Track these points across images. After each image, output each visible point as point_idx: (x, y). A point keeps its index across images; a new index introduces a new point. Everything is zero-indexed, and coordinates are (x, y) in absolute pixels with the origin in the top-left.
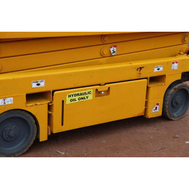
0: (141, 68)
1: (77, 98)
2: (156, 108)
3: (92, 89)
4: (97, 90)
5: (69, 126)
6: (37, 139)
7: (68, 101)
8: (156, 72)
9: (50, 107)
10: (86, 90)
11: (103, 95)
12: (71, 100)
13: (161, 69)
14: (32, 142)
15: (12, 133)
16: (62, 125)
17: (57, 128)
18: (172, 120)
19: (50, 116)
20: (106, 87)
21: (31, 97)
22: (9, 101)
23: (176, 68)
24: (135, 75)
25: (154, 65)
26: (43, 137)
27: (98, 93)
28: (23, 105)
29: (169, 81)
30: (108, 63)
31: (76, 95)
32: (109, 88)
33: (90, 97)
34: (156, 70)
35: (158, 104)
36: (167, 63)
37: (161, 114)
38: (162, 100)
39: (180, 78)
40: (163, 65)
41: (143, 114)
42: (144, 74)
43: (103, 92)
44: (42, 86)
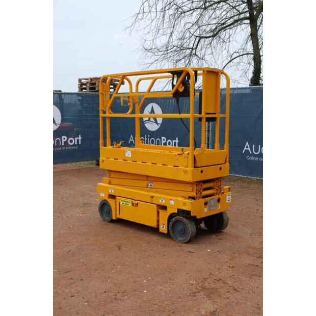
0: (152, 197)
1: (125, 203)
2: (163, 227)
4: (132, 202)
5: (122, 217)
7: (121, 202)
9: (116, 204)
10: (129, 200)
11: (135, 206)
12: (123, 203)
13: (164, 201)
14: (111, 218)
15: (106, 211)
16: (120, 214)
19: (116, 208)
21: (110, 196)
23: (173, 204)
24: (149, 200)
25: (160, 198)
26: (114, 217)
27: (133, 204)
28: (106, 198)
29: (169, 212)
31: (125, 201)
32: (138, 203)
33: (130, 205)
34: (161, 201)
35: (164, 224)
36: (167, 199)
37: (166, 232)
38: (166, 223)
39: (176, 212)
40: (165, 199)
41: (156, 227)
42: (154, 201)
43: (135, 204)
44: (113, 192)
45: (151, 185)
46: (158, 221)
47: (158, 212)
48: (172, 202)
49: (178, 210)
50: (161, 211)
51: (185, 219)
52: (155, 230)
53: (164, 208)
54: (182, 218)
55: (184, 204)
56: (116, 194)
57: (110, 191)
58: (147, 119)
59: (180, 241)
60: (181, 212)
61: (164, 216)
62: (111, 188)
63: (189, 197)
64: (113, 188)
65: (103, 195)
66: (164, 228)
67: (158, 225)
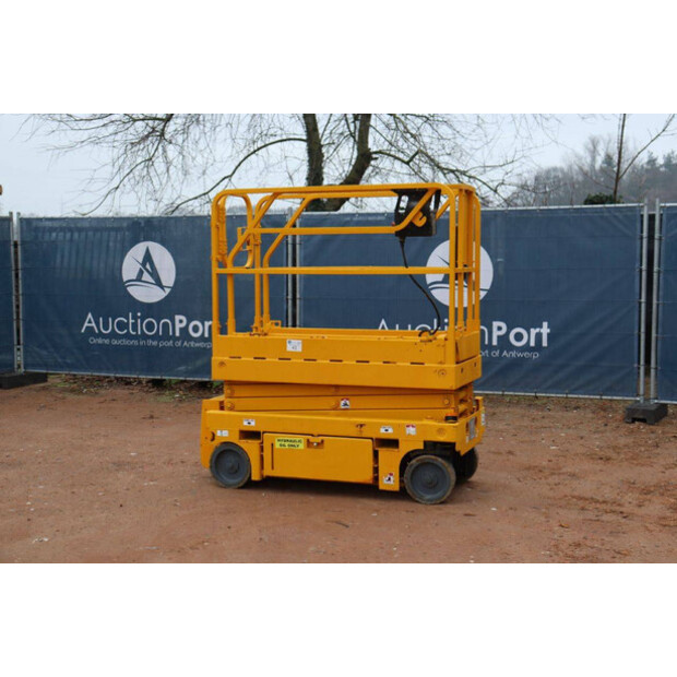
0: (361, 426)
1: (287, 444)
2: (389, 479)
3: (303, 438)
4: (308, 440)
5: (279, 472)
6: (250, 477)
7: (277, 445)
8: (383, 433)
9: (262, 449)
10: (297, 438)
11: (315, 447)
12: (281, 445)
13: (391, 430)
14: (246, 479)
15: (230, 465)
16: (273, 468)
17: (268, 472)
18: (417, 502)
19: (262, 458)
20: (319, 439)
21: (244, 434)
22: (225, 433)
23: (413, 433)
24: (354, 431)
25: (381, 425)
26: (256, 476)
27: (309, 443)
28: (235, 439)
29: (404, 448)
30: (338, 415)
31: (286, 441)
32: (322, 441)
33: (302, 446)
34: (382, 430)
35: (391, 474)
36: (400, 425)
37: (397, 488)
38: (396, 471)
39: (421, 447)
40: (392, 425)
41: (371, 482)
42: (366, 432)
43: (315, 443)
44: (253, 425)
45: (346, 404)
46: (376, 470)
47: (376, 454)
48: (412, 431)
49: (425, 443)
50: (384, 453)
51: (440, 459)
52: (369, 490)
53: (392, 443)
54: (433, 457)
55: (440, 431)
56: (261, 430)
57: (245, 423)
59: (428, 500)
60: (431, 447)
61: (390, 461)
62: (247, 418)
63: (447, 419)
64: (253, 418)
65: (223, 434)
66: (392, 482)
67: (376, 479)
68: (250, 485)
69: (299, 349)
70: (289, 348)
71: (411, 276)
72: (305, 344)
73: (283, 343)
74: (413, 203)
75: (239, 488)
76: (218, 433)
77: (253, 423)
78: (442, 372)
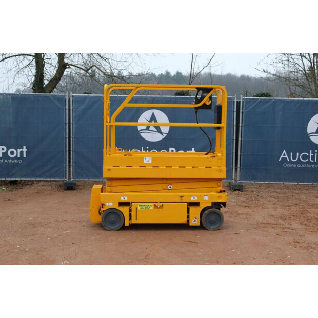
0: (182, 197)
1: (144, 207)
3: (152, 204)
4: (155, 205)
5: (140, 221)
6: (124, 224)
7: (139, 208)
8: (192, 200)
9: (130, 211)
10: (150, 204)
11: (159, 208)
12: (141, 208)
13: (196, 198)
14: (121, 226)
15: (113, 219)
16: (136, 219)
17: (134, 221)
18: (208, 230)
20: (161, 204)
21: (121, 204)
22: (111, 204)
24: (179, 200)
25: (191, 196)
26: (127, 224)
27: (156, 207)
28: (117, 206)
29: (202, 206)
30: (167, 192)
31: (143, 206)
32: (162, 205)
33: (152, 208)
34: (192, 198)
35: (196, 218)
36: (200, 195)
37: (198, 224)
38: (198, 217)
39: (210, 205)
40: (197, 196)
41: (186, 222)
42: (184, 199)
43: (159, 206)
44: (126, 199)
45: (170, 187)
46: (188, 217)
47: (188, 209)
48: (206, 198)
49: (212, 203)
50: (192, 209)
52: (185, 226)
53: (197, 204)
54: (215, 209)
55: (220, 197)
56: (130, 201)
57: (122, 198)
58: (145, 127)
59: (213, 229)
60: (214, 204)
61: (195, 212)
62: (123, 196)
63: (221, 192)
64: (126, 195)
65: (109, 205)
66: (196, 222)
67: (188, 221)
68: (124, 228)
69: (150, 162)
70: (145, 161)
71: (200, 127)
72: (153, 159)
73: (142, 159)
74: (205, 94)
75: (117, 230)
76: (107, 204)
77: (126, 198)
78: (220, 171)
